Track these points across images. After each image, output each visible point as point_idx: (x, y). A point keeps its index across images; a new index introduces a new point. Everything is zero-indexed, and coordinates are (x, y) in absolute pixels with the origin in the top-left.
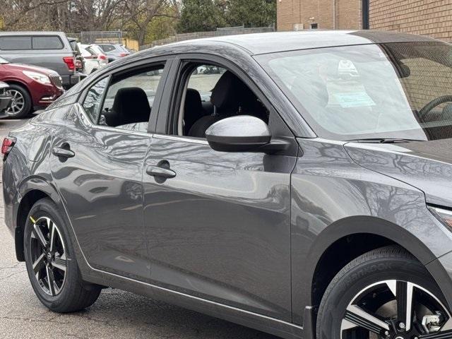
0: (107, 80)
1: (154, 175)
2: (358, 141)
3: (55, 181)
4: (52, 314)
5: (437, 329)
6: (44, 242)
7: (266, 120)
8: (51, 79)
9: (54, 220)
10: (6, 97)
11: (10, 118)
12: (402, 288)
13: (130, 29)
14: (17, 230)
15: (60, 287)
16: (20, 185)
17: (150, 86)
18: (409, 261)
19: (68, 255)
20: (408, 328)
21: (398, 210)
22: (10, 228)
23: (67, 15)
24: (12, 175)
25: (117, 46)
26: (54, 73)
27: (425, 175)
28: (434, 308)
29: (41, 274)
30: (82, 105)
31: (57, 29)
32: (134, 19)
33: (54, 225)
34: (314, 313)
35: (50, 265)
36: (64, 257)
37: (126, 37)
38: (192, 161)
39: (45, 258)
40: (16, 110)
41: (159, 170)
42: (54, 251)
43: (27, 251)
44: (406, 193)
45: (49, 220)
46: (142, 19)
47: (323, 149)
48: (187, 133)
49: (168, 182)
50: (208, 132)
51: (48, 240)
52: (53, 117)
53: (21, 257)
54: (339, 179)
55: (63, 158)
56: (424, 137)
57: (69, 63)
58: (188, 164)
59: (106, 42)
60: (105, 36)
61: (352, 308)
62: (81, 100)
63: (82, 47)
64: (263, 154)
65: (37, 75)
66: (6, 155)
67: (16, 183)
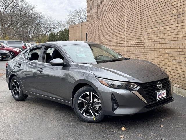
0: (29, 51)
1: (39, 71)
2: (82, 64)
3: (17, 72)
4: (17, 101)
5: (97, 102)
6: (15, 86)
7: (63, 60)
8: (19, 51)
9: (17, 81)
10: (9, 54)
11: (10, 59)
12: (90, 94)
13: (38, 40)
14: (9, 83)
15: (18, 95)
16: (10, 73)
17: (38, 52)
18: (92, 88)
19: (20, 88)
20: (91, 102)
21: (90, 78)
22: (7, 83)
23: (24, 37)
24: (8, 71)
25: (35, 44)
26: (20, 49)
27: (95, 71)
28: (97, 98)
29: (14, 93)
30: (24, 56)
31: (21, 40)
32: (38, 38)
33: (17, 82)
34: (73, 99)
35: (16, 91)
36: (19, 89)
37: (37, 42)
38: (50, 68)
39: (15, 89)
40: (11, 57)
41: (40, 70)
42: (17, 87)
43: (11, 88)
44: (92, 75)
45: (16, 81)
46: (40, 38)
47: (77, 66)
48: (46, 62)
49: (42, 72)
50: (50, 62)
51: (16, 85)
52: (18, 58)
53: (10, 89)
54: (78, 72)
55: (19, 67)
56: (96, 63)
57: (24, 47)
58: (49, 69)
59: (32, 43)
60: (32, 42)
61: (80, 98)
62: (24, 54)
63: (27, 44)
64: (62, 67)
65: (16, 50)
66: (7, 67)
67: (9, 73)
